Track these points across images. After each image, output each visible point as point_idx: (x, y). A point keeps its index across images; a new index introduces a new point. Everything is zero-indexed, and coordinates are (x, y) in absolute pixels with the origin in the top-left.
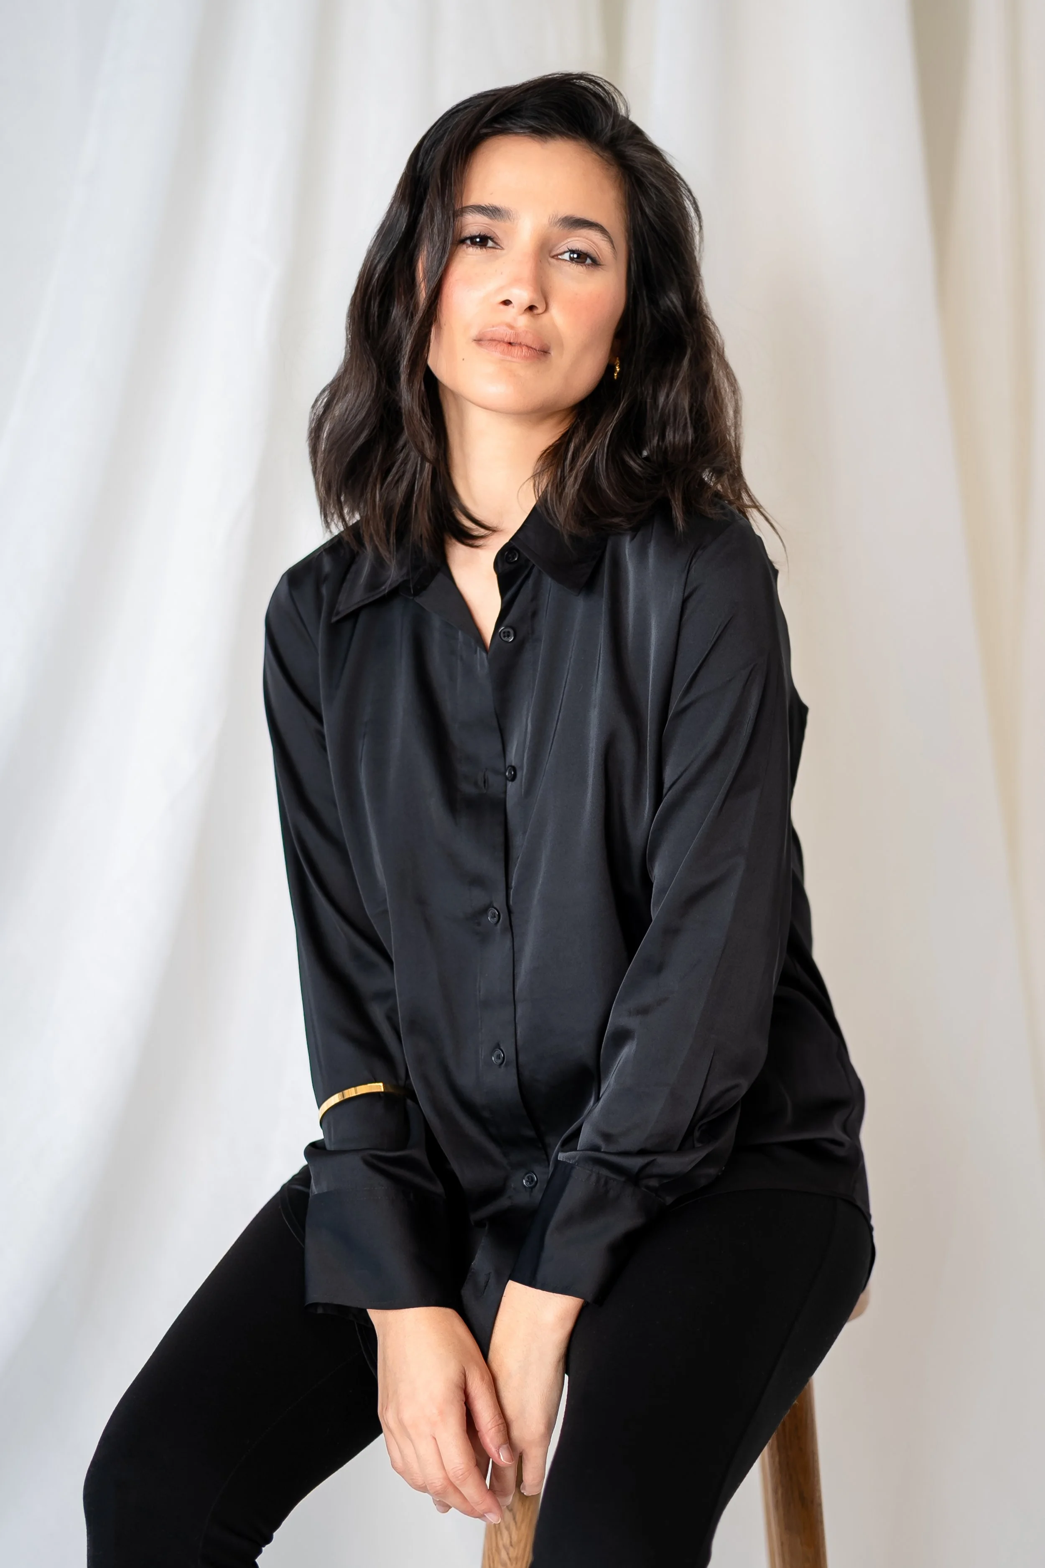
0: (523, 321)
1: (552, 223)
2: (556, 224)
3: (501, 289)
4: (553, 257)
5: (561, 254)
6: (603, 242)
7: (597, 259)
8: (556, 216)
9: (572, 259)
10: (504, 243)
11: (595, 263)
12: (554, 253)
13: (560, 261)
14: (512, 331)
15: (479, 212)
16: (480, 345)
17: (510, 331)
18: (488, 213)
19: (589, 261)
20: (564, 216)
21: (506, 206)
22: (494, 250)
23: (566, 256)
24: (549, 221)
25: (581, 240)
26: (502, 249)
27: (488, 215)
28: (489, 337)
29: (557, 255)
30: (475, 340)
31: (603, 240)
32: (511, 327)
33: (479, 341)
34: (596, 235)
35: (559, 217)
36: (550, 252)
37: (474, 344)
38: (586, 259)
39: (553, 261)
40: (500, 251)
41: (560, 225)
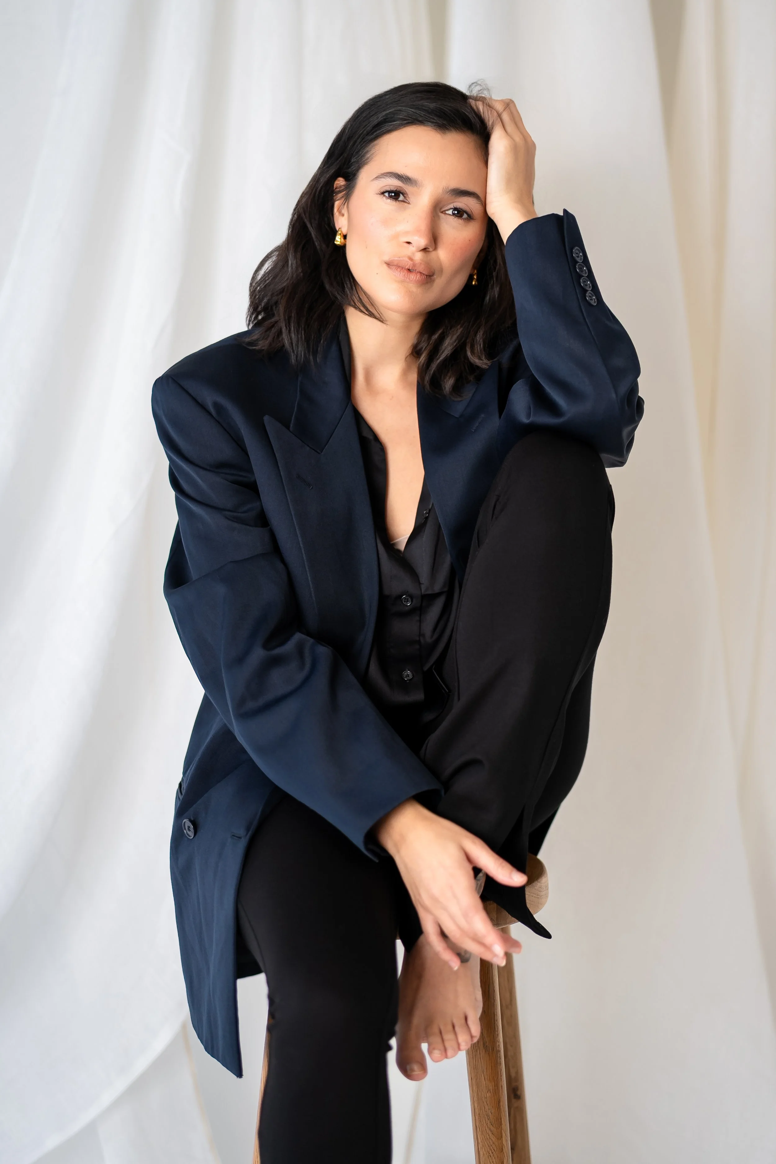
0: (419, 257)
1: (445, 192)
2: (448, 192)
3: (407, 233)
4: (442, 212)
5: (448, 210)
6: (477, 204)
7: (472, 215)
8: (448, 188)
9: (454, 214)
10: (411, 199)
11: (470, 217)
12: (443, 209)
13: (446, 215)
14: (412, 263)
15: (396, 178)
16: (389, 267)
17: (410, 263)
18: (402, 180)
19: (465, 216)
20: (453, 188)
21: (415, 177)
22: (404, 203)
23: (450, 212)
24: (443, 190)
25: (463, 203)
26: (409, 203)
27: (402, 181)
28: (395, 263)
29: (445, 211)
30: (386, 263)
31: (477, 203)
32: (411, 259)
33: (389, 264)
34: (473, 200)
35: (450, 188)
36: (441, 209)
37: (385, 266)
38: (463, 214)
39: (442, 215)
40: (407, 204)
41: (450, 194)
